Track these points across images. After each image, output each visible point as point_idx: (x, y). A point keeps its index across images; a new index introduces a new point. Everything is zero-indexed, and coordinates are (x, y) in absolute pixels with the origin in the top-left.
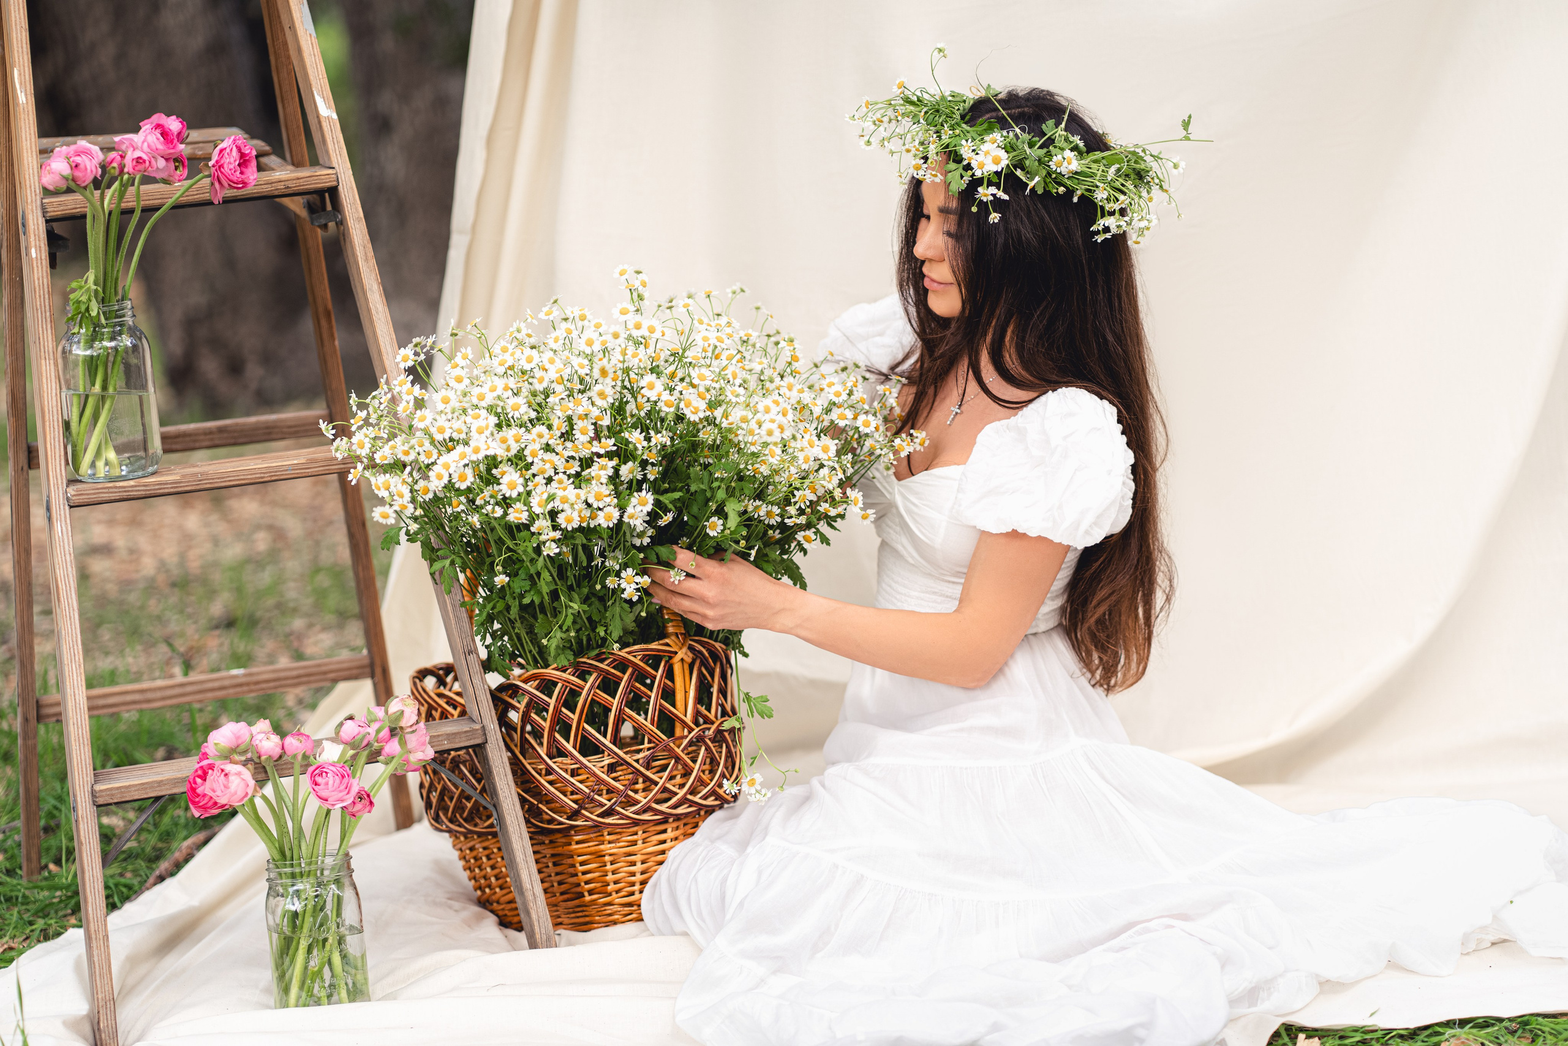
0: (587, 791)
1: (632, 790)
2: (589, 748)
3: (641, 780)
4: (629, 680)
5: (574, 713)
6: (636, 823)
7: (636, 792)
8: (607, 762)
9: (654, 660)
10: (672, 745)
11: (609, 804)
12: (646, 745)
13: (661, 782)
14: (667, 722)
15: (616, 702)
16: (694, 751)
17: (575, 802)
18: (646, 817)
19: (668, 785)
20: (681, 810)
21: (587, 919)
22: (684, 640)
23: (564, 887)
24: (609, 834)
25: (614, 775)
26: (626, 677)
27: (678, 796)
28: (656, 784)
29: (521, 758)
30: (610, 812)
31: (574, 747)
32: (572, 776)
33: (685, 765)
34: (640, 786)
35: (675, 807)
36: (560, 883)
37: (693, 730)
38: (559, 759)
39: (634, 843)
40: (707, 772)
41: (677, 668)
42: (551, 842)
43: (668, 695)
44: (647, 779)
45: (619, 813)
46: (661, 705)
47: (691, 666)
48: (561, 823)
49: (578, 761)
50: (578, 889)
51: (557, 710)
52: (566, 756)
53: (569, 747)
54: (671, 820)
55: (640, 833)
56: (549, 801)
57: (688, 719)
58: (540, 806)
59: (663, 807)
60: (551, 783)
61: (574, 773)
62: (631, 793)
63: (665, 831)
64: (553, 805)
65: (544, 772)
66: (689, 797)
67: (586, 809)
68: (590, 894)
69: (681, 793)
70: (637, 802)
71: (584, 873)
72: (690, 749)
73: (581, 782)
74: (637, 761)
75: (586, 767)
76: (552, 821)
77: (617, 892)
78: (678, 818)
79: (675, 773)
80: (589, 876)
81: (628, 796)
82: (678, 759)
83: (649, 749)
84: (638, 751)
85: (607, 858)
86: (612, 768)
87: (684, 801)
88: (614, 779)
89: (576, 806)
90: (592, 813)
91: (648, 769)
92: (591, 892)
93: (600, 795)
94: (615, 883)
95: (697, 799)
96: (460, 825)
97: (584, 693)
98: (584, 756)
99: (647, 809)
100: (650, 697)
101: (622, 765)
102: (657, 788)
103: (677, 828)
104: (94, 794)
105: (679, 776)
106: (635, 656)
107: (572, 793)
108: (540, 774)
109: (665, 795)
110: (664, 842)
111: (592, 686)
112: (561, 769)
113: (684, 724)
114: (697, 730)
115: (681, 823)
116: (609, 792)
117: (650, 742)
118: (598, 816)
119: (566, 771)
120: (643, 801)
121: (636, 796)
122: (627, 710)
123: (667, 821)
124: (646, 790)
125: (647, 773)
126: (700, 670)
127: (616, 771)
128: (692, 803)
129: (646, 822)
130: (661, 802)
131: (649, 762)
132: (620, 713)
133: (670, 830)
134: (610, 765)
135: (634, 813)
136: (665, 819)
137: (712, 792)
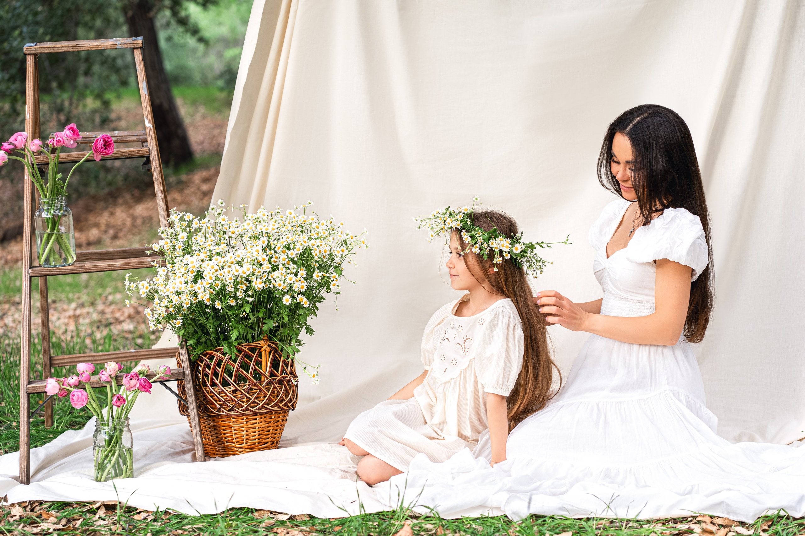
0: (224, 400)
1: (241, 402)
2: (225, 384)
3: (245, 398)
4: (242, 358)
5: (220, 368)
6: (243, 415)
7: (243, 402)
8: (232, 389)
9: (253, 350)
10: (258, 384)
11: (232, 406)
12: (248, 383)
13: (253, 399)
14: (257, 376)
15: (236, 365)
16: (268, 388)
17: (219, 405)
18: (246, 412)
19: (256, 400)
20: (262, 411)
21: (225, 453)
22: (266, 342)
24: (233, 418)
26: (241, 356)
28: (251, 399)
29: (202, 386)
30: (232, 410)
31: (220, 383)
33: (264, 393)
34: (245, 400)
35: (259, 409)
37: (268, 379)
38: (215, 387)
39: (243, 423)
40: (275, 397)
41: (263, 353)
42: (213, 420)
43: (259, 363)
44: (247, 397)
45: (235, 410)
46: (255, 367)
47: (270, 353)
48: (215, 413)
49: (221, 388)
50: (222, 440)
51: (214, 368)
52: (217, 386)
53: (218, 382)
54: (258, 414)
55: (245, 419)
56: (212, 404)
57: (267, 375)
58: (208, 405)
59: (253, 409)
60: (211, 396)
61: (220, 393)
62: (240, 402)
63: (256, 419)
66: (265, 406)
67: (224, 408)
68: (227, 443)
69: (261, 404)
70: (243, 406)
71: (224, 434)
72: (267, 387)
73: (222, 397)
74: (243, 390)
75: (224, 391)
76: (212, 412)
77: (237, 442)
78: (261, 414)
79: (259, 396)
80: (226, 435)
81: (239, 403)
82: (261, 390)
83: (249, 385)
84: (245, 386)
85: (233, 428)
86: (234, 392)
87: (262, 407)
88: (234, 396)
89: (219, 406)
90: (226, 410)
91: (248, 394)
92: (227, 442)
93: (229, 403)
94: (236, 439)
95: (268, 407)
97: (224, 361)
98: (223, 386)
99: (247, 410)
100: (250, 364)
101: (237, 391)
102: (251, 401)
103: (261, 418)
104: (27, 389)
105: (262, 397)
106: (245, 348)
107: (219, 401)
108: (208, 393)
109: (256, 404)
110: (256, 423)
111: (227, 358)
112: (215, 391)
113: (265, 376)
114: (270, 379)
115: (263, 416)
116: (232, 402)
117: (249, 382)
118: (228, 411)
119: (217, 392)
120: (246, 406)
121: (243, 404)
122: (241, 369)
123: (257, 415)
124: (247, 402)
125: (247, 395)
126: (274, 355)
127: (235, 393)
128: (267, 409)
129: (247, 415)
130: (253, 407)
131: (249, 391)
132: (238, 370)
133: (258, 419)
134: (233, 391)
135: (241, 410)
136: (255, 414)
137: (276, 405)
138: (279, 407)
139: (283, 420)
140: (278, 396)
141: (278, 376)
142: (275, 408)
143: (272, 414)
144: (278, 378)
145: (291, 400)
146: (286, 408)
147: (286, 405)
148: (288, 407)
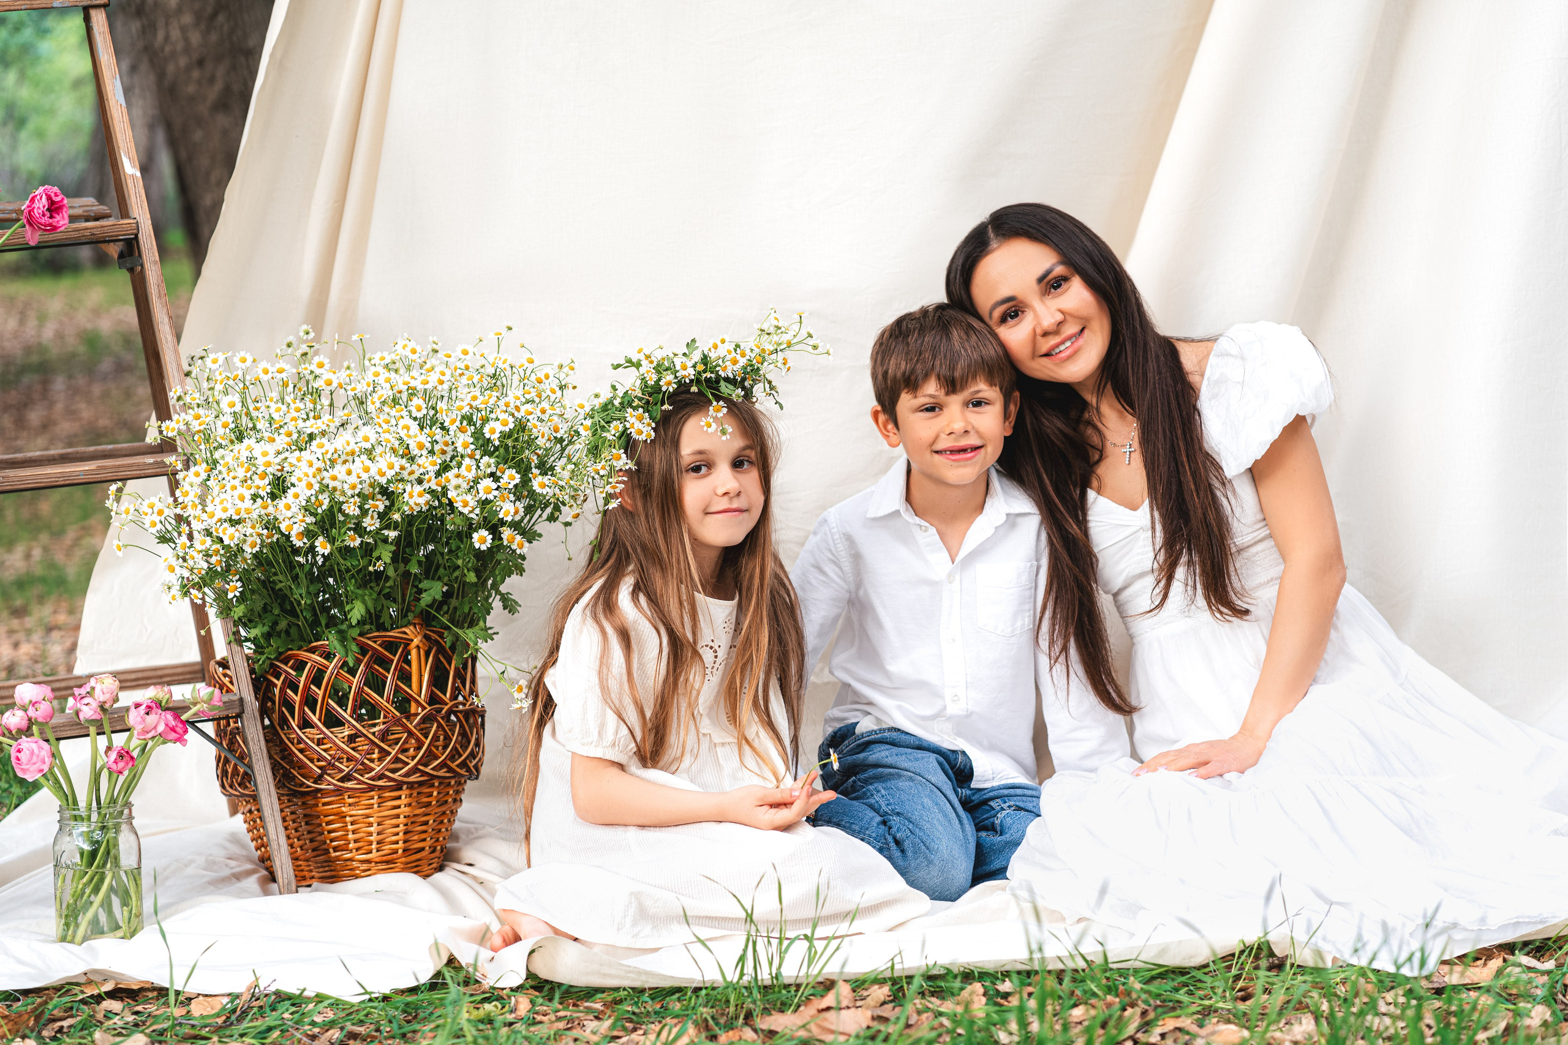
0: (329, 758)
1: (368, 759)
2: (332, 721)
3: (376, 751)
4: (367, 666)
5: (320, 689)
6: (372, 788)
7: (372, 761)
8: (346, 733)
9: (391, 646)
10: (404, 720)
11: (347, 770)
12: (382, 719)
13: (394, 753)
14: (403, 703)
15: (355, 681)
16: (426, 728)
17: (320, 768)
18: (380, 783)
19: (400, 756)
20: (412, 779)
21: (333, 873)
22: (420, 629)
23: (315, 844)
24: (350, 797)
25: (353, 745)
26: (366, 660)
27: (410, 766)
28: (389, 754)
29: (278, 728)
30: (347, 778)
31: (320, 720)
32: (318, 745)
33: (418, 740)
34: (375, 756)
35: (407, 775)
36: (312, 841)
37: (426, 708)
38: (308, 730)
39: (371, 806)
40: (440, 748)
41: (413, 654)
42: (304, 803)
43: (404, 677)
44: (382, 750)
45: (356, 779)
46: (396, 685)
47: (427, 654)
48: (309, 787)
49: (322, 732)
50: (325, 847)
51: (307, 688)
52: (313, 727)
53: (315, 719)
54: (405, 787)
55: (376, 797)
56: (302, 766)
57: (422, 700)
58: (292, 770)
59: (396, 776)
60: (301, 751)
61: (320, 742)
62: (366, 761)
63: (399, 798)
64: (302, 771)
65: (296, 741)
66: (421, 767)
67: (329, 775)
69: (412, 764)
70: (372, 770)
71: (330, 832)
72: (422, 726)
73: (325, 750)
74: (374, 734)
75: (329, 737)
76: (302, 784)
77: (357, 849)
78: (411, 786)
79: (407, 746)
80: (334, 834)
81: (363, 764)
82: (411, 734)
83: (384, 723)
84: (374, 725)
85: (348, 819)
86: (352, 739)
87: (415, 770)
88: (353, 749)
89: (319, 772)
90: (333, 778)
91: (383, 742)
92: (336, 849)
93: (341, 763)
94: (356, 841)
95: (428, 770)
96: (236, 790)
97: (329, 672)
98: (328, 728)
99: (381, 777)
100: (387, 678)
101: (360, 737)
102: (389, 758)
103: (411, 795)
105: (412, 750)
106: (375, 642)
107: (318, 760)
108: (293, 743)
109: (399, 765)
110: (399, 807)
111: (336, 666)
112: (309, 738)
113: (419, 703)
114: (429, 708)
115: (415, 791)
116: (349, 760)
117: (385, 717)
118: (338, 780)
119: (312, 740)
120: (378, 769)
121: (372, 765)
122: (366, 689)
123: (400, 789)
124: (380, 759)
125: (382, 745)
126: (436, 657)
127: (355, 742)
128: (424, 773)
129: (381, 788)
130: (394, 771)
131: (384, 736)
132: (360, 691)
133: (403, 797)
134: (350, 736)
135: (369, 779)
136: (399, 786)
137: (443, 765)
138: (450, 770)
139: (455, 801)
140: (445, 747)
141: (446, 704)
142: (442, 773)
143: (433, 786)
144: (446, 708)
145: (473, 755)
146: (463, 772)
147: (463, 765)
148: (469, 770)
